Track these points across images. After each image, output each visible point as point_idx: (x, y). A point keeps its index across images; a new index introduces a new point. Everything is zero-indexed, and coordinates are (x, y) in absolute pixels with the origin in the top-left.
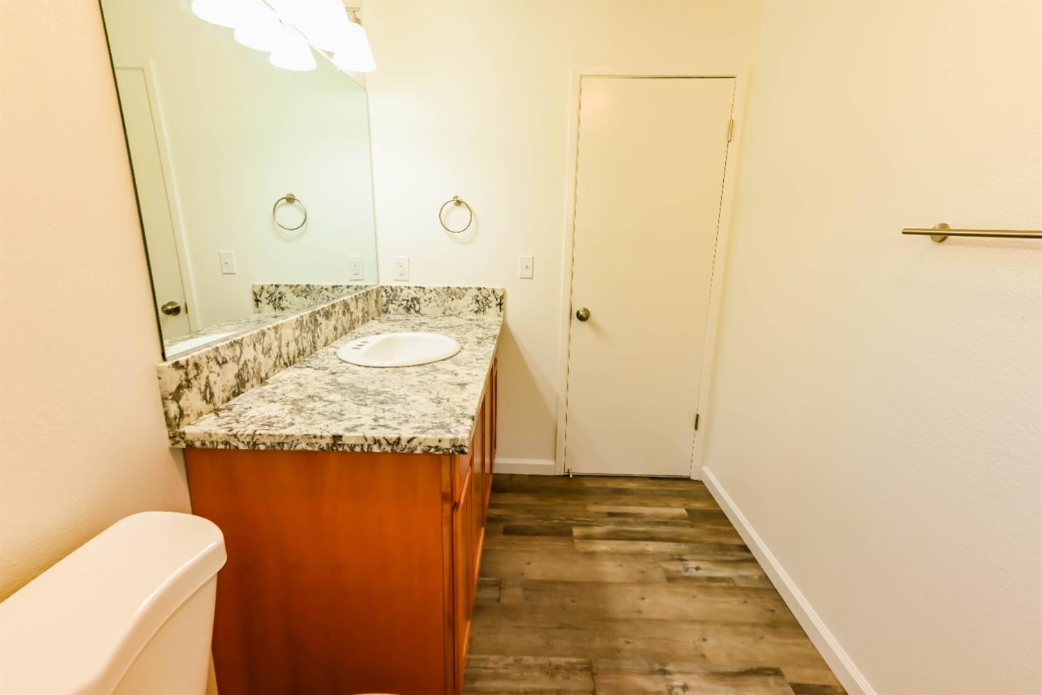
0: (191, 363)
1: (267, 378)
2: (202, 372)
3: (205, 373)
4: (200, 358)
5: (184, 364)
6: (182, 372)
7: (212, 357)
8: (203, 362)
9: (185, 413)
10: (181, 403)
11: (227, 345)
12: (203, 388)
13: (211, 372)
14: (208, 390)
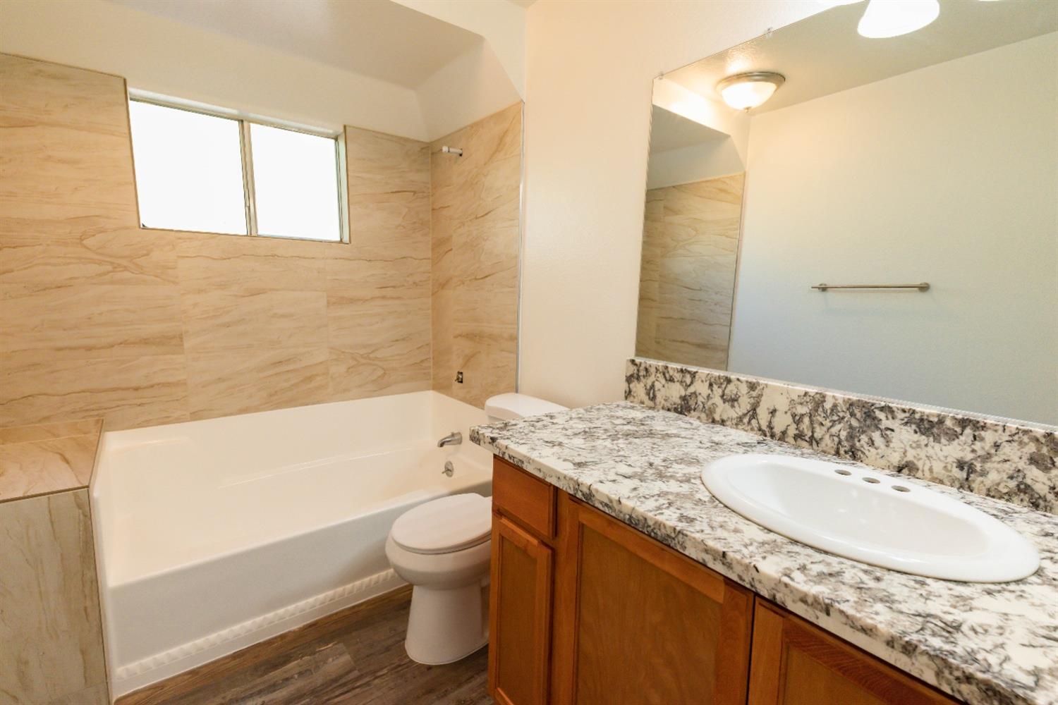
0: (643, 366)
1: (694, 410)
2: (650, 376)
3: (652, 378)
4: (650, 366)
5: (639, 364)
6: (635, 368)
7: (661, 370)
8: (653, 370)
9: (632, 393)
10: (631, 386)
11: (677, 369)
12: (648, 387)
13: (657, 380)
14: (652, 391)
